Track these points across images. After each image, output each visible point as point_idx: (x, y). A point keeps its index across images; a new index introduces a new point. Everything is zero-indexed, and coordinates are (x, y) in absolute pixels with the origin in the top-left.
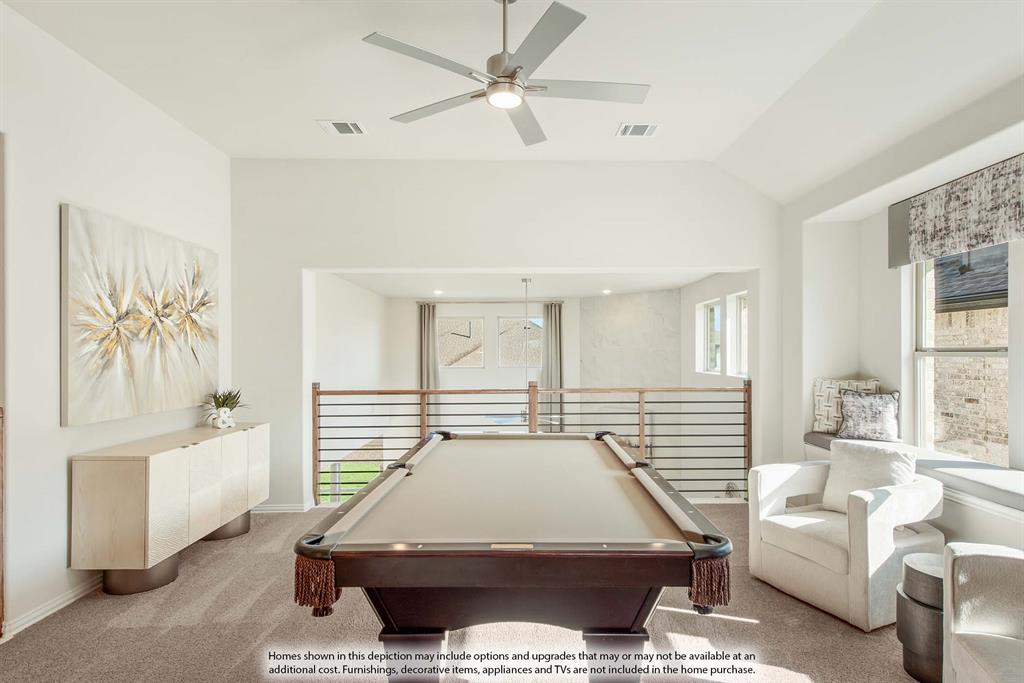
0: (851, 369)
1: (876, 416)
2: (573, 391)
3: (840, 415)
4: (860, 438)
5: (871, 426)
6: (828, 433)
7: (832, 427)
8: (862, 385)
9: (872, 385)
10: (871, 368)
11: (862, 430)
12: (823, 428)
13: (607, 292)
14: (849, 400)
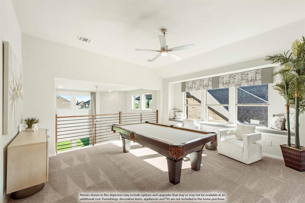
0: (174, 108)
1: (180, 115)
2: (99, 115)
3: (174, 115)
4: (178, 119)
5: (180, 117)
6: (172, 119)
7: (173, 118)
8: (177, 111)
9: (178, 111)
10: (177, 108)
11: (179, 118)
12: (172, 118)
13: (110, 91)
14: (176, 113)
